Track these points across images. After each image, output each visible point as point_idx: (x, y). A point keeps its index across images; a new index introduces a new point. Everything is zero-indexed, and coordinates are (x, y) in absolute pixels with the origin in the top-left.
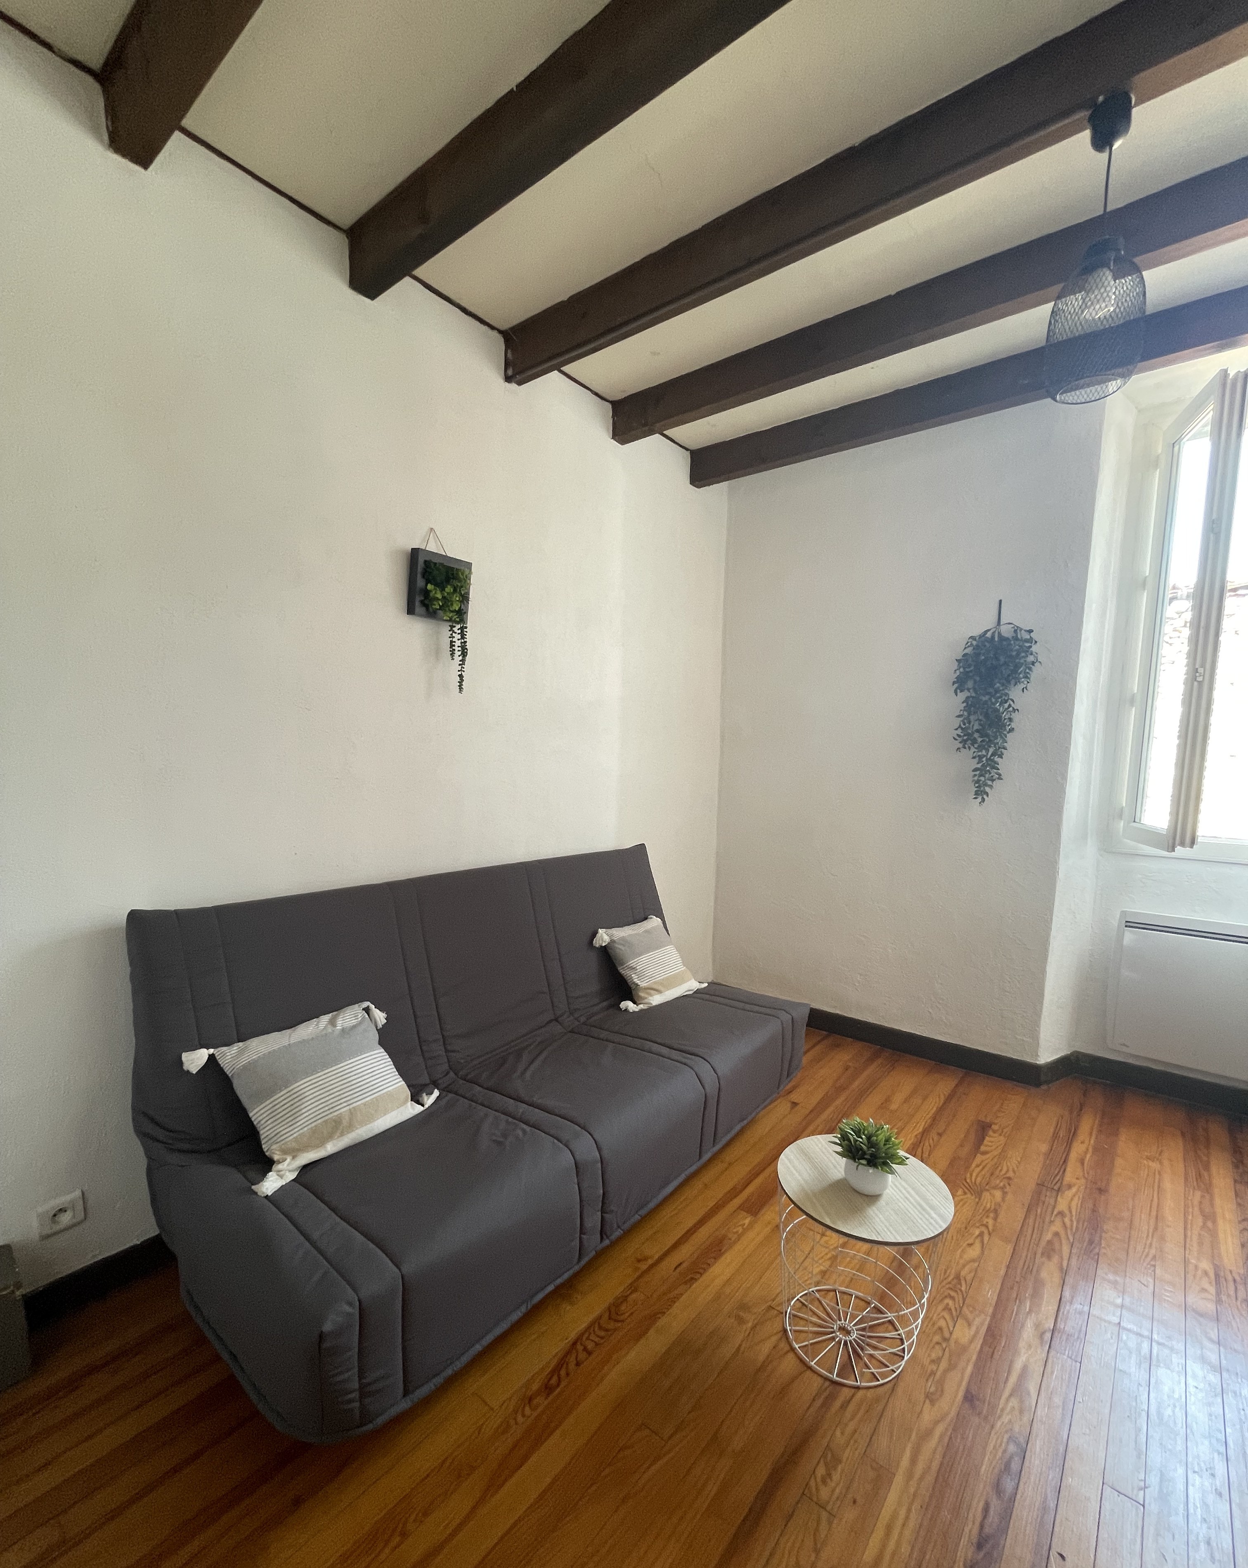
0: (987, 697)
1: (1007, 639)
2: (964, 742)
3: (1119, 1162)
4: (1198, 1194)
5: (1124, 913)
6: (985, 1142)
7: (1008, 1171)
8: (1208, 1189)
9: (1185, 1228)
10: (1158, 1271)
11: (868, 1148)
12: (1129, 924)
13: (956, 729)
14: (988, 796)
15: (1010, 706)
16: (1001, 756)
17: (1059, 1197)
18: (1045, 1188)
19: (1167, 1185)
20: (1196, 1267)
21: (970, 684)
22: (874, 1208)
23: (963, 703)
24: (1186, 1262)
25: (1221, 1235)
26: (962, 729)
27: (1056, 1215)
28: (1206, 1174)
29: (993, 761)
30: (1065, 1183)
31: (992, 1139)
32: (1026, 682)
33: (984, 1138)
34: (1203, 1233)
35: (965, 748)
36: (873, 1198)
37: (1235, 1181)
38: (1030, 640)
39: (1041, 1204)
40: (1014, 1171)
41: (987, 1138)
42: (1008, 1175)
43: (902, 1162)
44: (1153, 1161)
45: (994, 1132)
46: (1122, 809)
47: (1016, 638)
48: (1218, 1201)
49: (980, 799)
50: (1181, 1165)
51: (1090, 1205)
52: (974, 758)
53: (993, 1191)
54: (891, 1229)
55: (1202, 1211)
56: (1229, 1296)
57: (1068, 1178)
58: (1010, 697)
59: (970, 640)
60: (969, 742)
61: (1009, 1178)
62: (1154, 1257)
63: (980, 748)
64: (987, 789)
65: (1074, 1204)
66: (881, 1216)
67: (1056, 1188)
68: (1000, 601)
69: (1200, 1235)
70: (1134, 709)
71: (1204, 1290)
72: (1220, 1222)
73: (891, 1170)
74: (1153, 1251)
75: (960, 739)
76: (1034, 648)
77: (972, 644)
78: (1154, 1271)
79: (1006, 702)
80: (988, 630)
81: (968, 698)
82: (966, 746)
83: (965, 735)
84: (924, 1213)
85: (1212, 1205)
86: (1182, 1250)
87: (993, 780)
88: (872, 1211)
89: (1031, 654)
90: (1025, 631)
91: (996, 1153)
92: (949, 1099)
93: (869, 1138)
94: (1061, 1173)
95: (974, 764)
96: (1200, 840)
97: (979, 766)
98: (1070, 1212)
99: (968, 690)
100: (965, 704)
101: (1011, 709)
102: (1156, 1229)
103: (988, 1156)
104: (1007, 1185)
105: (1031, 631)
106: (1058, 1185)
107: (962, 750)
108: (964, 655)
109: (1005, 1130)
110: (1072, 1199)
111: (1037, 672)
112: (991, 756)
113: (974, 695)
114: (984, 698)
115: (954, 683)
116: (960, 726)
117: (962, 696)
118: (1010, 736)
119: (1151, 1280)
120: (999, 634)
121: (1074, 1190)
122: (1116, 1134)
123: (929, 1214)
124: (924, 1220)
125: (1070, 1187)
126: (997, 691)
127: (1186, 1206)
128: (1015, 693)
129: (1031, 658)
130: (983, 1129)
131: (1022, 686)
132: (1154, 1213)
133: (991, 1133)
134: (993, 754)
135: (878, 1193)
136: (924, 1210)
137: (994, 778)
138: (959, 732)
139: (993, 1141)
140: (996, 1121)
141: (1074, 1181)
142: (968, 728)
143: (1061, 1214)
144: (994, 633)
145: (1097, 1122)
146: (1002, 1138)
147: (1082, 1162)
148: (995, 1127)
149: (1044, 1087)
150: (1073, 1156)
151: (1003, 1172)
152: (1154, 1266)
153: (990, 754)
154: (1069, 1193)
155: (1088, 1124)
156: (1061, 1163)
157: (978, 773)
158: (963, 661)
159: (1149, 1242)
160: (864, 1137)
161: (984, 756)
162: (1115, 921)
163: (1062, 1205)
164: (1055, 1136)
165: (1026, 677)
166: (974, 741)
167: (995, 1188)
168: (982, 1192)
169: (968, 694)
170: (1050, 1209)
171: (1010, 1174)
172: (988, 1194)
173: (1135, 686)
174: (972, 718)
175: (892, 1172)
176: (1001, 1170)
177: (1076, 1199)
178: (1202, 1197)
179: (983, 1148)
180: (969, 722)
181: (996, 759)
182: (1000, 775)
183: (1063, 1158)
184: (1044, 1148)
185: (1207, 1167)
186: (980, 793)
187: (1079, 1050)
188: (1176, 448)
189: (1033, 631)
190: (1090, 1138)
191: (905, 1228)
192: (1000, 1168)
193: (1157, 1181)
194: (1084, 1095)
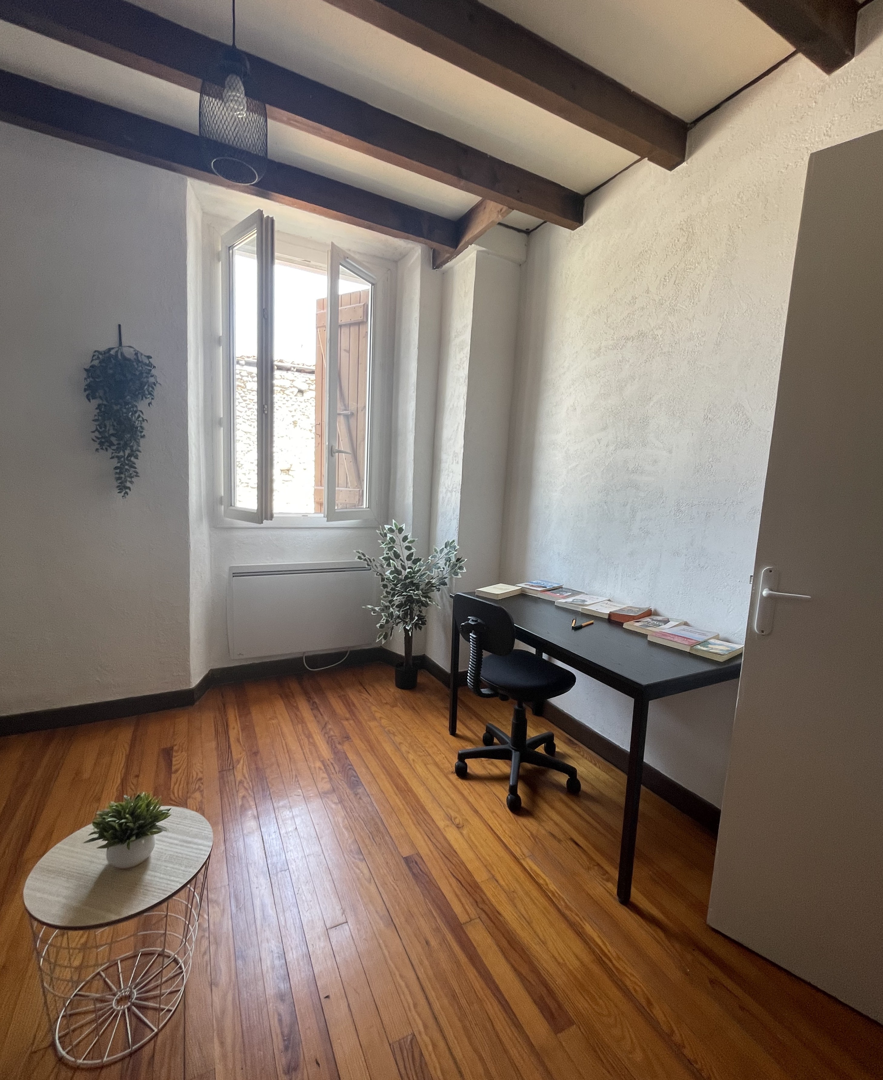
0: (118, 407)
1: (129, 360)
2: (101, 444)
3: (257, 729)
4: (300, 726)
5: (231, 568)
6: (174, 763)
7: (197, 774)
8: (302, 721)
9: (302, 749)
10: (301, 784)
11: (134, 823)
12: (236, 575)
13: (93, 432)
14: (130, 490)
15: (139, 416)
16: (136, 457)
17: (235, 772)
18: (225, 772)
19: (286, 730)
20: (315, 768)
21: (101, 393)
22: (149, 872)
23: (97, 409)
24: (310, 768)
25: (318, 744)
26: (99, 431)
27: (238, 786)
28: (298, 713)
29: (130, 461)
30: (234, 761)
31: (177, 758)
32: (150, 398)
33: (171, 761)
34: (310, 747)
35: (102, 449)
36: (143, 865)
37: (312, 709)
38: (150, 365)
39: (227, 785)
40: (202, 772)
41: (174, 759)
42: (199, 777)
43: (164, 815)
44: (273, 719)
45: (177, 751)
46: (221, 497)
47: (138, 361)
48: (309, 725)
49: (122, 494)
50: (286, 714)
51: (253, 766)
52: (112, 458)
53: (193, 796)
54: (172, 878)
55: (305, 734)
56: (333, 773)
57: (235, 756)
58: (139, 409)
59: (96, 353)
60: (106, 444)
61: (200, 779)
62: (296, 776)
63: (118, 450)
64: (128, 484)
65: (245, 771)
66: (158, 874)
67: (231, 767)
68: (120, 326)
69: (309, 748)
70: (222, 428)
71: (323, 778)
72: (314, 736)
73: (158, 828)
74: (294, 773)
75: (98, 441)
76: (153, 372)
77: (98, 357)
78: (299, 784)
79: (136, 412)
80: (113, 348)
81: (99, 405)
82: (104, 447)
83: (102, 437)
84: (191, 845)
85: (308, 729)
86: (306, 763)
87: (131, 477)
88: (150, 876)
89: (152, 376)
90: (145, 356)
91: (185, 765)
92: (132, 745)
93: (132, 814)
94: (230, 756)
95: (115, 463)
96: (275, 515)
97: (119, 465)
98: (245, 778)
99: (101, 398)
100: (98, 411)
101: (140, 419)
102: (290, 759)
103: (179, 772)
104: (201, 785)
105: (149, 357)
106: (231, 765)
107: (100, 451)
108: (92, 366)
109: (184, 746)
110: (243, 769)
111: (157, 391)
112: (127, 457)
113: (105, 403)
114: (116, 408)
115: (85, 390)
116: (97, 430)
117: (95, 403)
118: (142, 441)
119: (300, 791)
120: (122, 354)
121: (242, 762)
122: (249, 713)
123: (196, 844)
124: (195, 851)
125: (238, 762)
126: (127, 403)
127: (298, 737)
128: (142, 405)
129: (152, 380)
130: (168, 754)
131: (148, 401)
132: (286, 751)
133: (174, 754)
134: (130, 455)
135: (145, 857)
136: (190, 842)
137: (132, 475)
138: (97, 434)
139: (178, 759)
140: (175, 743)
141: (240, 756)
142: (104, 431)
143: (241, 782)
144: (117, 352)
145: (236, 711)
146: (184, 753)
147: (238, 740)
148: (175, 748)
149: (197, 703)
150: (232, 740)
151: (194, 778)
152: (298, 781)
153: (127, 455)
154: (240, 766)
155: (232, 715)
156: (227, 749)
157: (118, 471)
158: (90, 371)
159: (290, 769)
160: (127, 816)
161: (122, 457)
162: (226, 575)
163: (239, 777)
164: (217, 731)
165: (150, 394)
166: (111, 444)
167: (195, 791)
168: (186, 800)
169: (101, 402)
170: (233, 783)
171: (200, 775)
172: (191, 799)
173: (221, 413)
174: (107, 423)
175: (160, 830)
176: (193, 777)
177: (245, 768)
178: (302, 727)
179: (174, 768)
180: (105, 426)
181: (132, 459)
182: (137, 473)
183: (227, 746)
184: (213, 744)
185: (297, 709)
186: (123, 488)
187: (212, 668)
188: (231, 252)
189: (151, 358)
190: (237, 724)
191: (183, 868)
192: (191, 775)
193: (279, 730)
194: (223, 697)
